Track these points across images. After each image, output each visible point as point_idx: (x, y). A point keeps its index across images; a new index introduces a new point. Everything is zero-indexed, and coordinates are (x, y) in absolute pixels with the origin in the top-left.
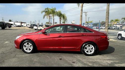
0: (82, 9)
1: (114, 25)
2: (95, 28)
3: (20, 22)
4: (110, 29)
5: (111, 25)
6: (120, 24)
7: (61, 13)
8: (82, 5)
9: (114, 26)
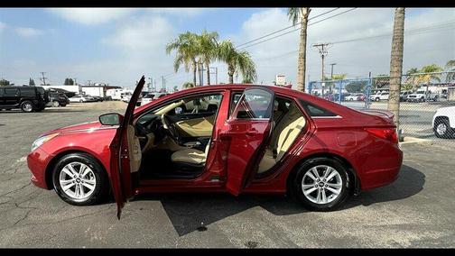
0: (305, 32)
1: (420, 87)
2: (355, 98)
3: (100, 86)
4: (405, 101)
5: (409, 87)
6: (443, 81)
7: (232, 50)
8: (306, 17)
9: (419, 90)
